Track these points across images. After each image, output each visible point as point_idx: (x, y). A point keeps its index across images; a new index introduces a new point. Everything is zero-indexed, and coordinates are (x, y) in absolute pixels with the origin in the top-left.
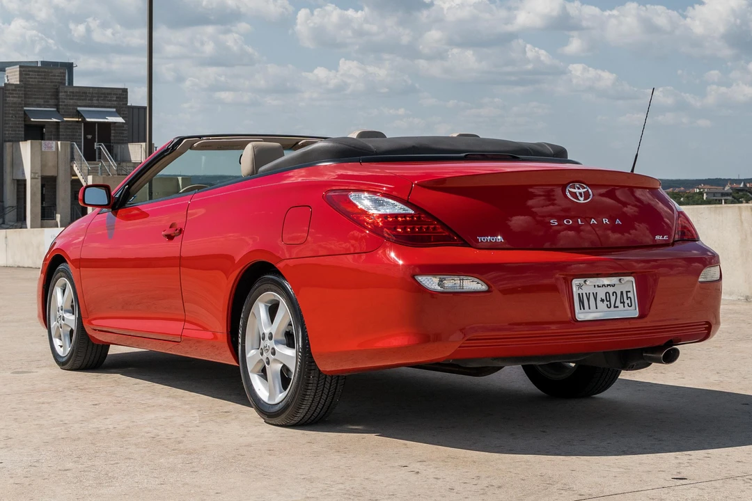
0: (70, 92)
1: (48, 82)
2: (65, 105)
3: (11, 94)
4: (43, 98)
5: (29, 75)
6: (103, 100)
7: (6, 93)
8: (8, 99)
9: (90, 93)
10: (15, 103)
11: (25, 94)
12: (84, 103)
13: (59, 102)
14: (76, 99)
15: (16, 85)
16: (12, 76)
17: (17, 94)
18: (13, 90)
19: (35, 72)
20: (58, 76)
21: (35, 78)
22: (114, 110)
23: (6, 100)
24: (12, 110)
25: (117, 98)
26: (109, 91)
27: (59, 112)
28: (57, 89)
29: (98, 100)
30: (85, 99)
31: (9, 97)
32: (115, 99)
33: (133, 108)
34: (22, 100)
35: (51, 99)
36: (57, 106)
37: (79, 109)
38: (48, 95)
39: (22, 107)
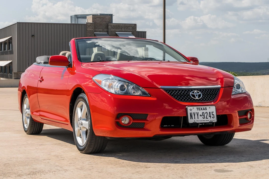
0: (113, 26)
1: (104, 22)
2: (111, 31)
3: (89, 27)
4: (102, 29)
5: (96, 19)
6: (126, 29)
7: (87, 27)
8: (88, 29)
9: (121, 26)
10: (91, 31)
11: (95, 27)
12: (118, 30)
13: (108, 30)
14: (115, 29)
15: (91, 23)
16: (89, 19)
17: (92, 27)
18: (89, 25)
19: (99, 17)
20: (108, 19)
21: (99, 20)
22: (131, 33)
23: (87, 29)
24: (89, 34)
25: (132, 28)
26: (129, 25)
27: (108, 34)
28: (108, 24)
29: (124, 29)
30: (119, 29)
31: (88, 28)
32: (131, 28)
33: (139, 32)
34: (93, 30)
35: (105, 29)
36: (108, 32)
37: (116, 33)
38: (104, 27)
39: (94, 32)
